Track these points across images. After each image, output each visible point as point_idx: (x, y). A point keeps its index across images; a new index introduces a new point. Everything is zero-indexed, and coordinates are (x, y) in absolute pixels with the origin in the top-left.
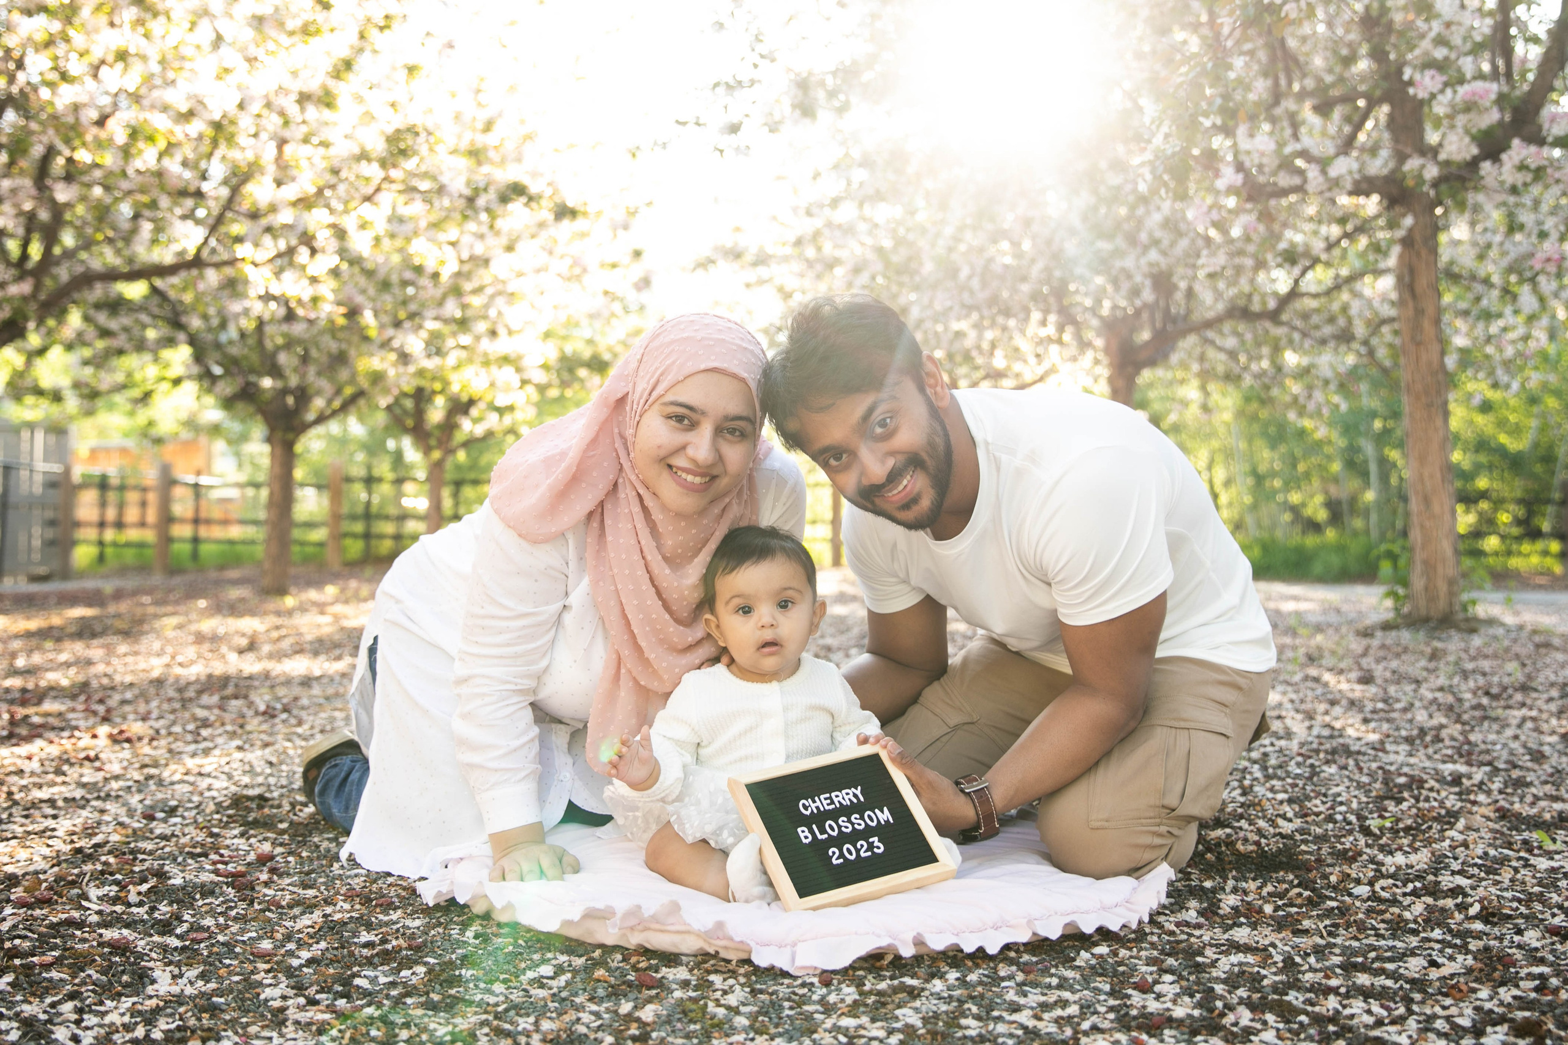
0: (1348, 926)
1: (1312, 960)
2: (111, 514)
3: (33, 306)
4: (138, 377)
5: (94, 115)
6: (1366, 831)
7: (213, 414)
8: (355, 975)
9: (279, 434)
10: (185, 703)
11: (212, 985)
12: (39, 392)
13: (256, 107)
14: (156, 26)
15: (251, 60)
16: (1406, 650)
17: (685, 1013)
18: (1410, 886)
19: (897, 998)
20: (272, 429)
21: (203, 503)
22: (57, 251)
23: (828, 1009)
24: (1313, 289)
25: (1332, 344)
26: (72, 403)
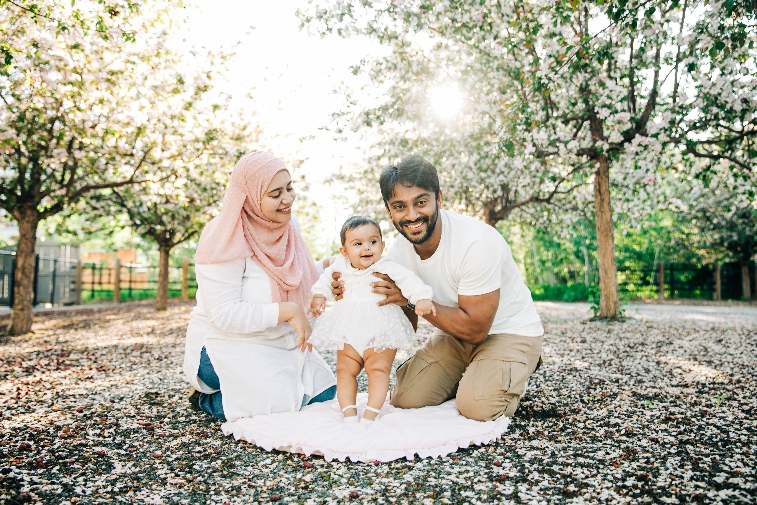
0: (576, 439)
1: (562, 452)
2: (97, 279)
3: (66, 199)
4: (107, 226)
5: (91, 124)
6: (583, 401)
7: (137, 240)
8: (193, 464)
9: (163, 248)
10: (126, 355)
11: (138, 469)
12: (68, 232)
13: (154, 121)
14: (116, 90)
15: (152, 103)
16: (598, 329)
17: (322, 477)
18: (599, 423)
19: (404, 470)
20: (161, 246)
21: (133, 274)
22: (76, 177)
23: (377, 475)
24: (563, 190)
25: (570, 211)
26: (81, 235)
